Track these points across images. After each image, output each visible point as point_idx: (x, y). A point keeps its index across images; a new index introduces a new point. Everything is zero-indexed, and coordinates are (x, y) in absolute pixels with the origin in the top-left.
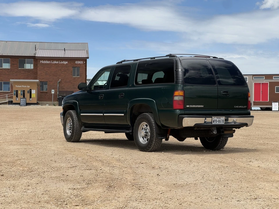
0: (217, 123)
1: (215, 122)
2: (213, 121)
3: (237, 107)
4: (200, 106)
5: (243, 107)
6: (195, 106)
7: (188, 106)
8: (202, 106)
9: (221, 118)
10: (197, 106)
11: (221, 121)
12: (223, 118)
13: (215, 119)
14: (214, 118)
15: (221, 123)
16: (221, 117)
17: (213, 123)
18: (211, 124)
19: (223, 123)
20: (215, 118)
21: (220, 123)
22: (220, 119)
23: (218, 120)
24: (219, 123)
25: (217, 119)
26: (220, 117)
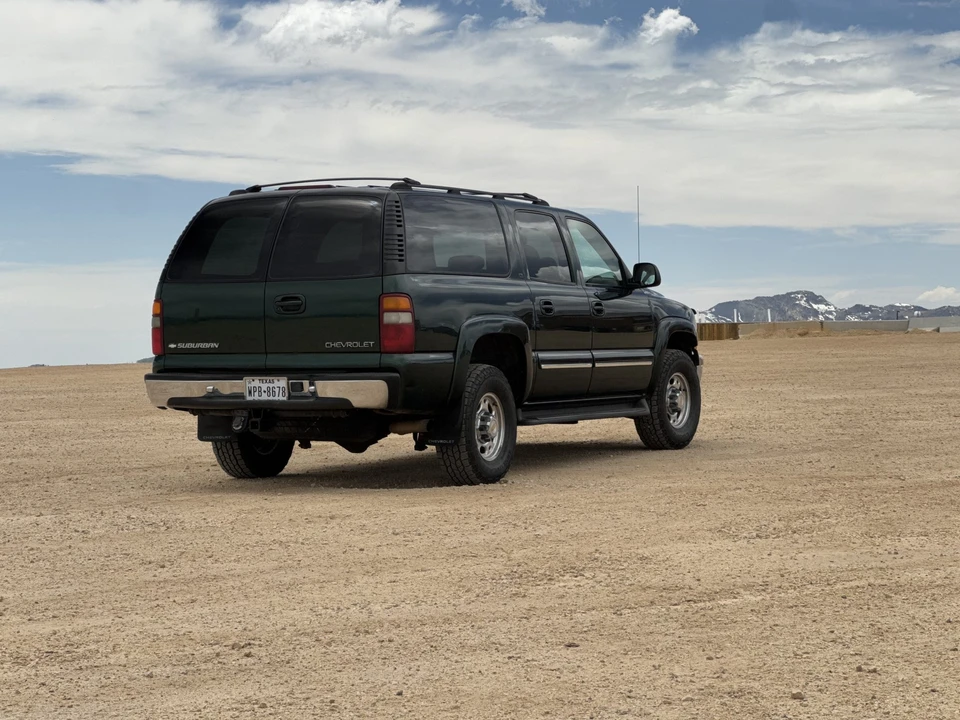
0: (265, 397)
1: (256, 394)
2: (250, 392)
3: (336, 345)
4: (207, 345)
5: (358, 345)
6: (192, 345)
7: (172, 346)
8: (213, 345)
9: (276, 381)
10: (198, 345)
11: (277, 390)
12: (282, 383)
13: (253, 384)
14: (250, 383)
15: (276, 398)
16: (275, 379)
17: (249, 398)
18: (242, 400)
19: (285, 399)
20: (254, 382)
21: (274, 398)
22: (271, 385)
23: (264, 387)
24: (271, 398)
25: (261, 385)
26: (271, 378)
